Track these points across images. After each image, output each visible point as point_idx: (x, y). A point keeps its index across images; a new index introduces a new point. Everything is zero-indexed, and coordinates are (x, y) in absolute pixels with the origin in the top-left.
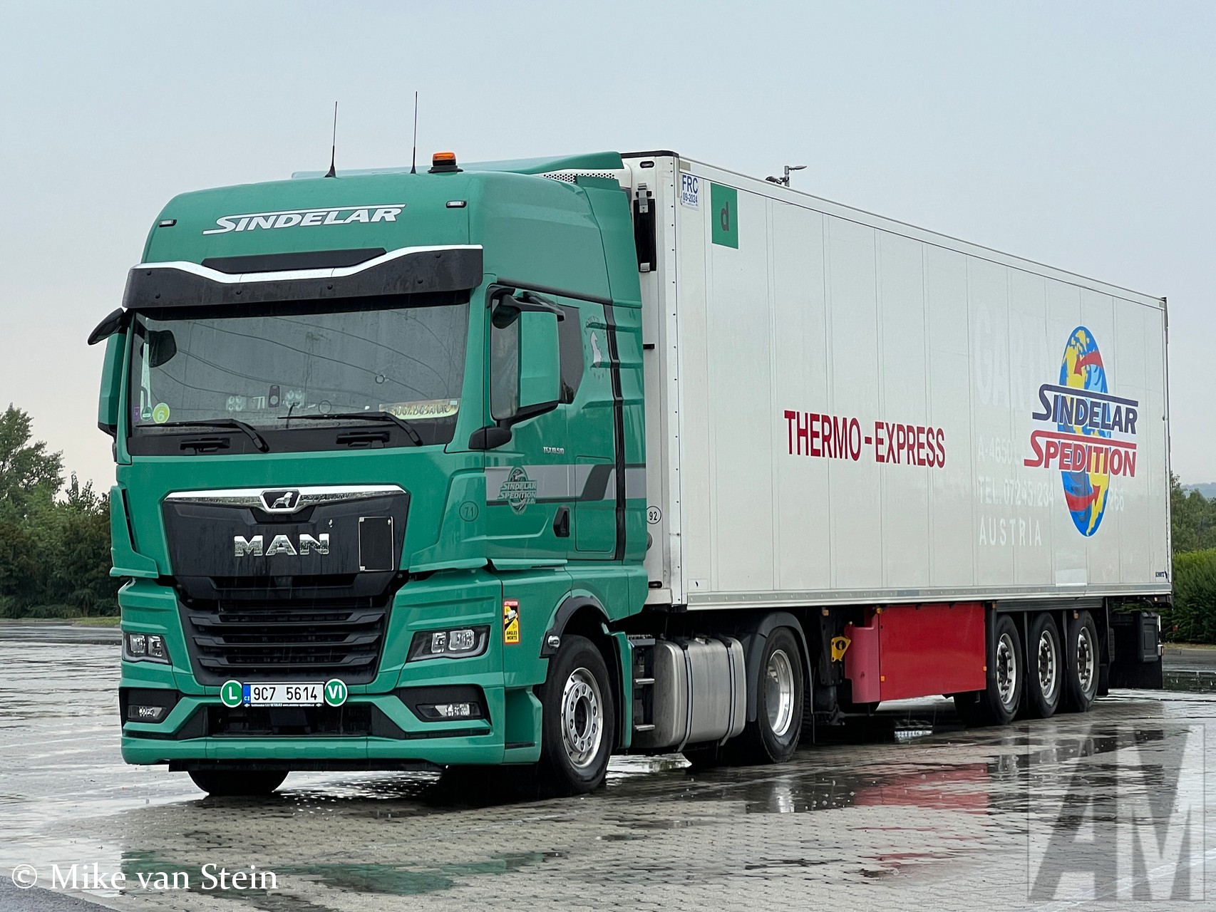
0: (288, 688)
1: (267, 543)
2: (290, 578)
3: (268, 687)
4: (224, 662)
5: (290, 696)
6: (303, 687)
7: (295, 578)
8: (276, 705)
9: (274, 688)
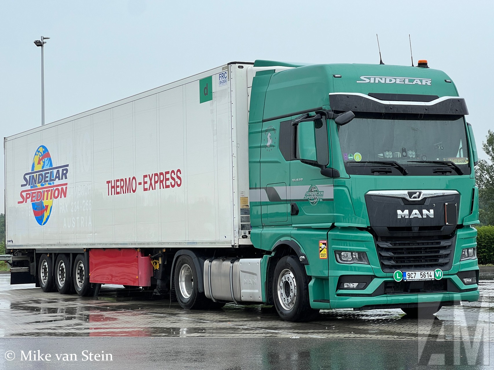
0: (421, 273)
1: (410, 213)
2: (419, 227)
3: (413, 273)
4: (393, 263)
5: (422, 276)
6: (426, 272)
7: (420, 227)
8: (417, 280)
9: (415, 273)
